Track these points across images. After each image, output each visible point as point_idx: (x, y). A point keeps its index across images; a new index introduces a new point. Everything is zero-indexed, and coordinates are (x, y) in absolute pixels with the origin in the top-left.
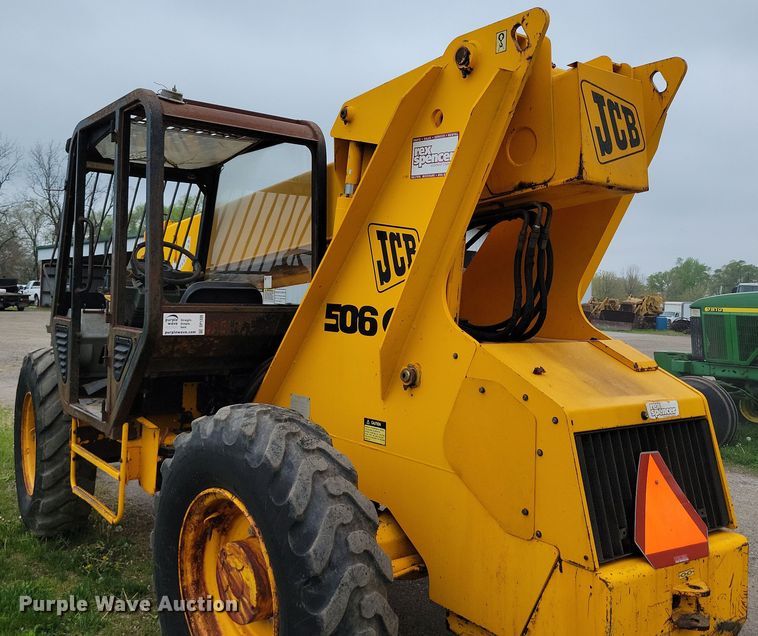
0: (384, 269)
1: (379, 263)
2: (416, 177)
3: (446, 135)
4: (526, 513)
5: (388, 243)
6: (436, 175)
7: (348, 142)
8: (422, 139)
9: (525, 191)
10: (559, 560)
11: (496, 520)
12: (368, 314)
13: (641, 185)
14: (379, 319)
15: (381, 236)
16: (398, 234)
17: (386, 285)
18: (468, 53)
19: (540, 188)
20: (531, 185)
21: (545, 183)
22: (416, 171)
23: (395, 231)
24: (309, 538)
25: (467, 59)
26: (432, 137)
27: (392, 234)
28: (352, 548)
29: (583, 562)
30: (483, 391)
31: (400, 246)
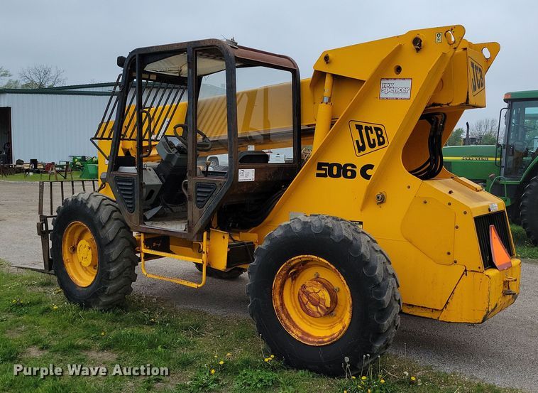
0: (361, 145)
1: (357, 142)
2: (383, 99)
3: (404, 79)
4: (449, 253)
5: (363, 131)
6: (397, 99)
7: (325, 73)
8: (387, 79)
9: (436, 107)
10: (466, 270)
11: (432, 259)
12: (349, 168)
13: (483, 105)
14: (358, 170)
15: (359, 128)
16: (371, 127)
17: (362, 153)
18: (421, 41)
19: (445, 106)
20: (439, 105)
21: (448, 104)
22: (383, 95)
23: (369, 125)
24: (374, 269)
25: (420, 44)
26: (395, 79)
27: (366, 127)
28: (390, 272)
29: (478, 270)
30: (425, 202)
31: (372, 133)
